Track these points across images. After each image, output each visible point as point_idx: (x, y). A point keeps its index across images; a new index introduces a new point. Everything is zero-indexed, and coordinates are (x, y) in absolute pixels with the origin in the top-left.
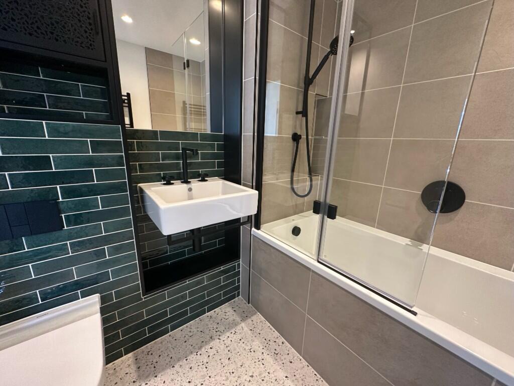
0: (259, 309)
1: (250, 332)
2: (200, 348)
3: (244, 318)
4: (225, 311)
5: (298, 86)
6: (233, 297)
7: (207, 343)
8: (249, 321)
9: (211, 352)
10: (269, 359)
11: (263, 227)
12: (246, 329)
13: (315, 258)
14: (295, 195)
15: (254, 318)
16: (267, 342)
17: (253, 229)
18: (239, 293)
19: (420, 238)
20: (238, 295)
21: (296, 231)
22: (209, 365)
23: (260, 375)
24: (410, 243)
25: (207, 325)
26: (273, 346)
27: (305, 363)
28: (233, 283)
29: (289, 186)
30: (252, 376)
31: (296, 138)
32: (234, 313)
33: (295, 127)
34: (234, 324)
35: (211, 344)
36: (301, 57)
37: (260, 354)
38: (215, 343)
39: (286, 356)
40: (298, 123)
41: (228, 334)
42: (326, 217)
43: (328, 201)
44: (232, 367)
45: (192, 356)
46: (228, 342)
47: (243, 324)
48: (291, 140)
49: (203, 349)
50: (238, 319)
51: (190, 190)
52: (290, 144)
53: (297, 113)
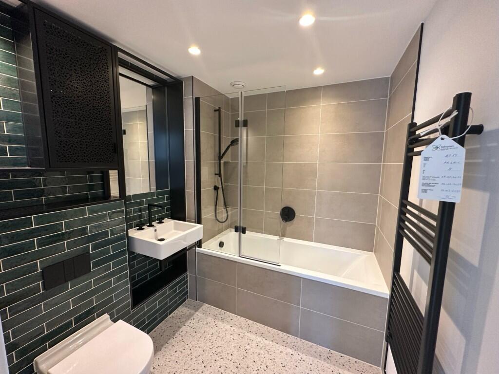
0: (204, 301)
1: (203, 315)
2: (174, 334)
3: (196, 309)
4: (182, 310)
5: (215, 160)
6: (184, 300)
7: (177, 331)
8: (201, 309)
9: (183, 334)
10: (220, 323)
11: (203, 245)
12: (200, 314)
13: (238, 255)
14: (217, 222)
15: (203, 307)
16: (215, 317)
17: (197, 248)
18: (187, 296)
19: (283, 235)
20: (187, 298)
21: (221, 244)
22: (184, 340)
23: (217, 332)
24: (279, 238)
25: (173, 322)
26: (220, 317)
27: (239, 317)
28: (184, 290)
29: (214, 218)
30: (212, 334)
31: (216, 188)
32: (188, 309)
33: (215, 182)
34: (191, 315)
35: (181, 330)
36: (215, 145)
37: (214, 323)
38: (183, 329)
39: (228, 318)
40: (216, 180)
41: (190, 321)
42: (241, 233)
43: (242, 225)
44: (199, 335)
45: (170, 340)
46: (191, 325)
47: (197, 313)
48: (213, 190)
49: (176, 335)
50: (193, 311)
51: (156, 230)
52: (213, 192)
53: (216, 174)
